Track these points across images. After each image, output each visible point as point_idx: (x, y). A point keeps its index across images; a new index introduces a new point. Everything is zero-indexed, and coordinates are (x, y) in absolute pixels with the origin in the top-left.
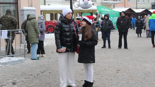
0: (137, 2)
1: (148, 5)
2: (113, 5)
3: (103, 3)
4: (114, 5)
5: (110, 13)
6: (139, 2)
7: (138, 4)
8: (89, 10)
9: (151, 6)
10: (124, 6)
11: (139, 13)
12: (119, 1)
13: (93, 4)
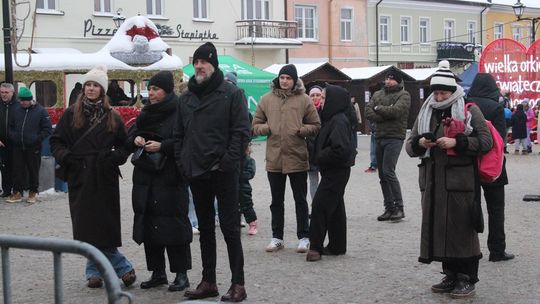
0: (380, 42)
1: (423, 50)
2: (284, 52)
3: (243, 44)
4: (287, 50)
5: (248, 81)
6: (386, 39)
7: (384, 49)
8: (152, 71)
9: (436, 54)
10: (327, 55)
11: (363, 81)
12: (307, 36)
13: (168, 51)
